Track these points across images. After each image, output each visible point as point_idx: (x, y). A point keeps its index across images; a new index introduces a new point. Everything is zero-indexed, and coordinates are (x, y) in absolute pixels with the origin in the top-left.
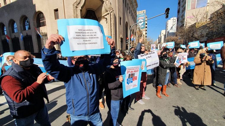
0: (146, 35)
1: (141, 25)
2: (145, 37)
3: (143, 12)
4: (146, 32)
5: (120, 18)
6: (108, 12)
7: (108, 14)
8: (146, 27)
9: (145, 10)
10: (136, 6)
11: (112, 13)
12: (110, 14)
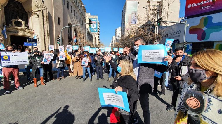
0: (99, 38)
1: (94, 29)
2: (97, 40)
3: (96, 17)
4: (99, 36)
5: (59, 19)
6: (40, 9)
7: (40, 11)
8: (99, 31)
9: (97, 16)
10: (84, 11)
11: (45, 12)
12: (41, 12)
